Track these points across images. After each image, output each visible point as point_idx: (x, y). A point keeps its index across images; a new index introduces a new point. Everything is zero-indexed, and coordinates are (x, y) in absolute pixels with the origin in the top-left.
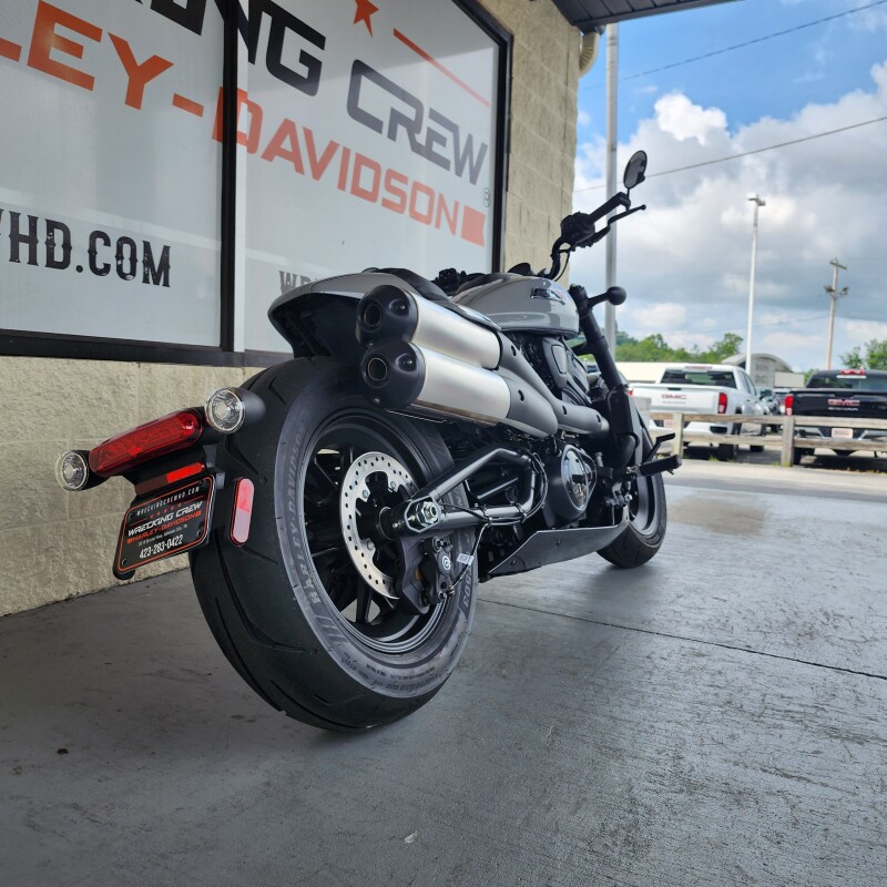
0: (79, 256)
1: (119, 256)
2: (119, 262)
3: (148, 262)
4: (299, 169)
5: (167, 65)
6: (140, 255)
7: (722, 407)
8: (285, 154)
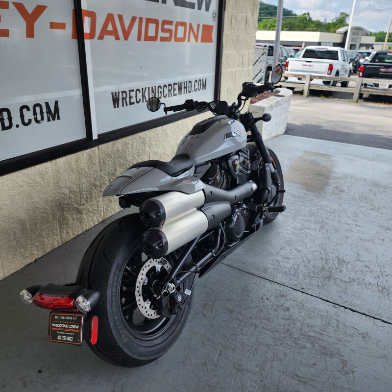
0: (16, 120)
1: (35, 113)
2: (35, 116)
3: (49, 111)
4: (117, 38)
5: (45, 7)
6: (44, 110)
7: (330, 71)
8: (109, 33)
